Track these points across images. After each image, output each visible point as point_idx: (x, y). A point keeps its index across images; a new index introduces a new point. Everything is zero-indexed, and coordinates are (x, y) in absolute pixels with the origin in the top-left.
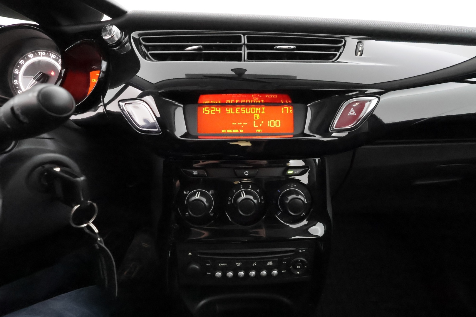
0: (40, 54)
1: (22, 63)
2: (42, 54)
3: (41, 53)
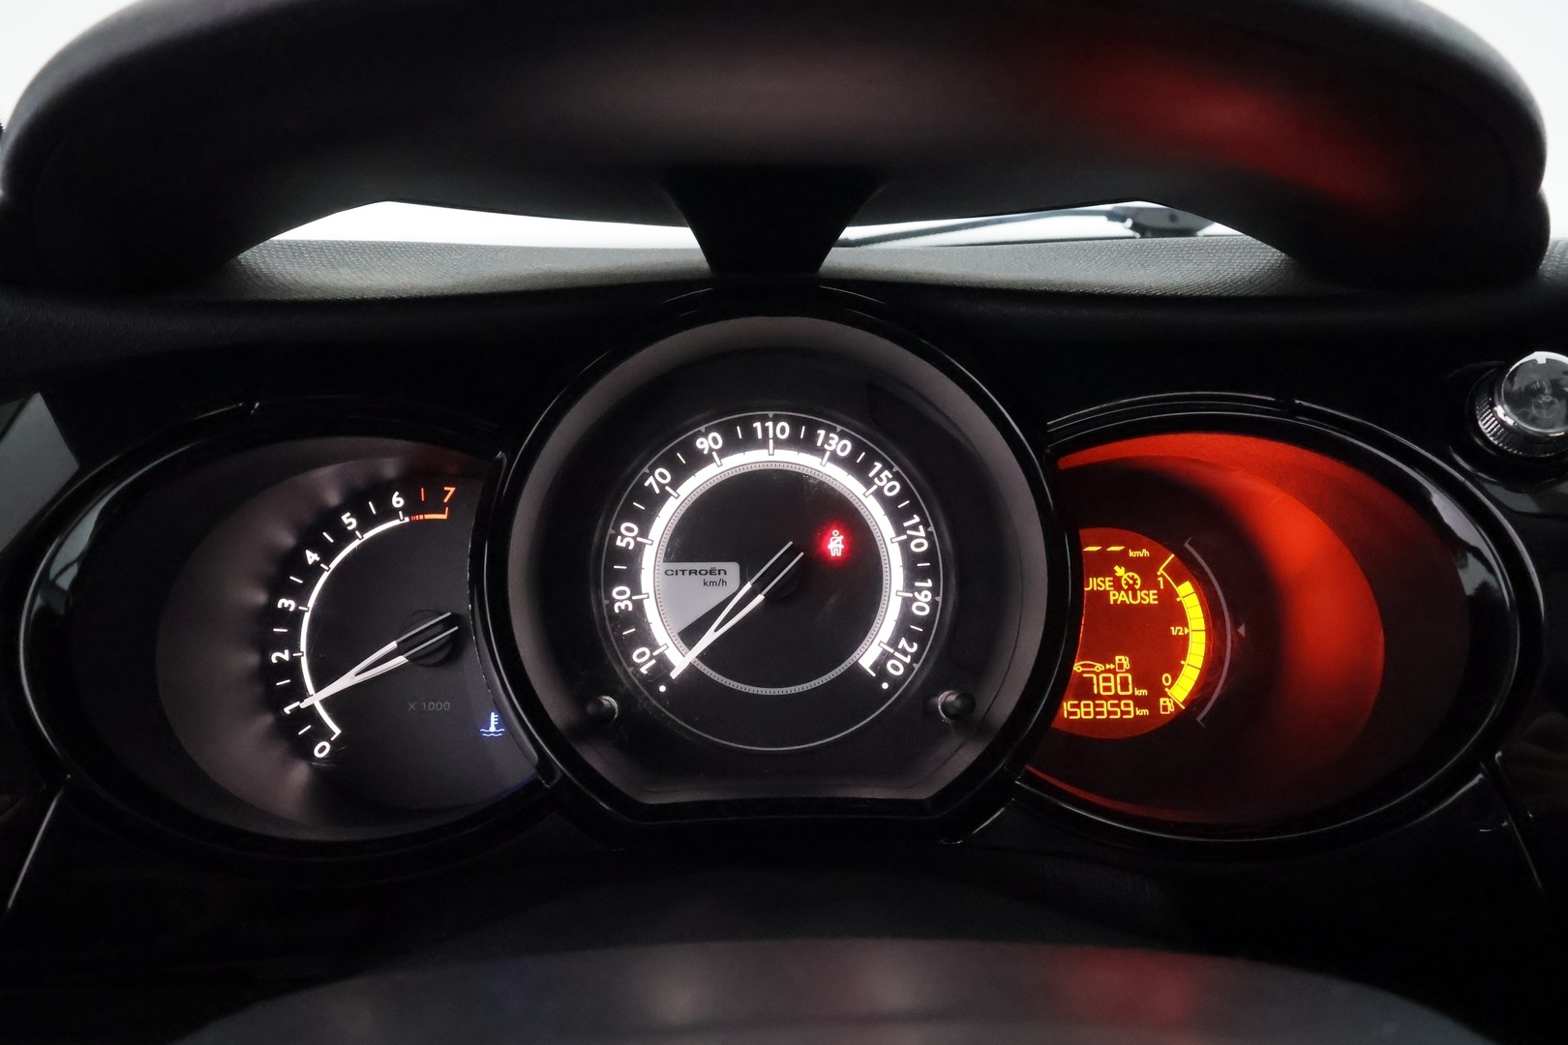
0: (760, 436)
1: (662, 487)
2: (771, 435)
3: (765, 430)
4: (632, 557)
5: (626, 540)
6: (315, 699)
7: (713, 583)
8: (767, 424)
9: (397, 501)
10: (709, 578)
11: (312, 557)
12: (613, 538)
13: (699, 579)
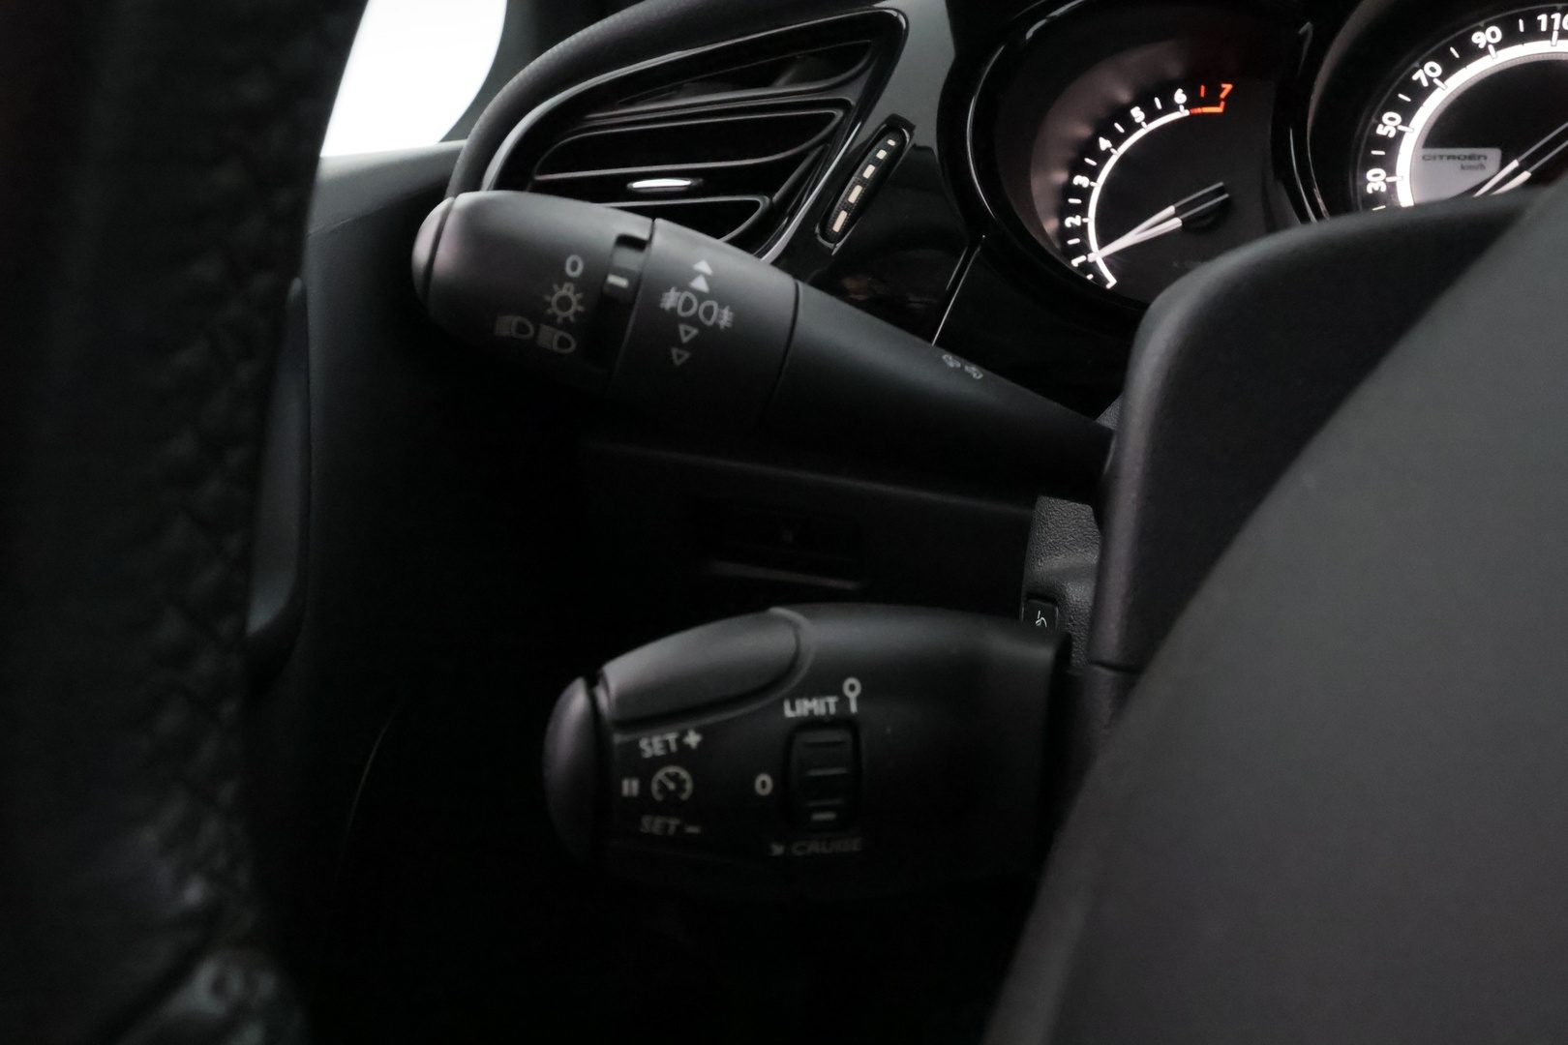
0: (1544, 28)
1: (1430, 79)
2: (1556, 26)
3: (1551, 22)
4: (1391, 144)
5: (1387, 129)
6: (1097, 255)
7: (1470, 168)
8: (1553, 16)
9: (1180, 97)
10: (1467, 163)
11: (1104, 144)
12: (1375, 127)
13: (1458, 163)
